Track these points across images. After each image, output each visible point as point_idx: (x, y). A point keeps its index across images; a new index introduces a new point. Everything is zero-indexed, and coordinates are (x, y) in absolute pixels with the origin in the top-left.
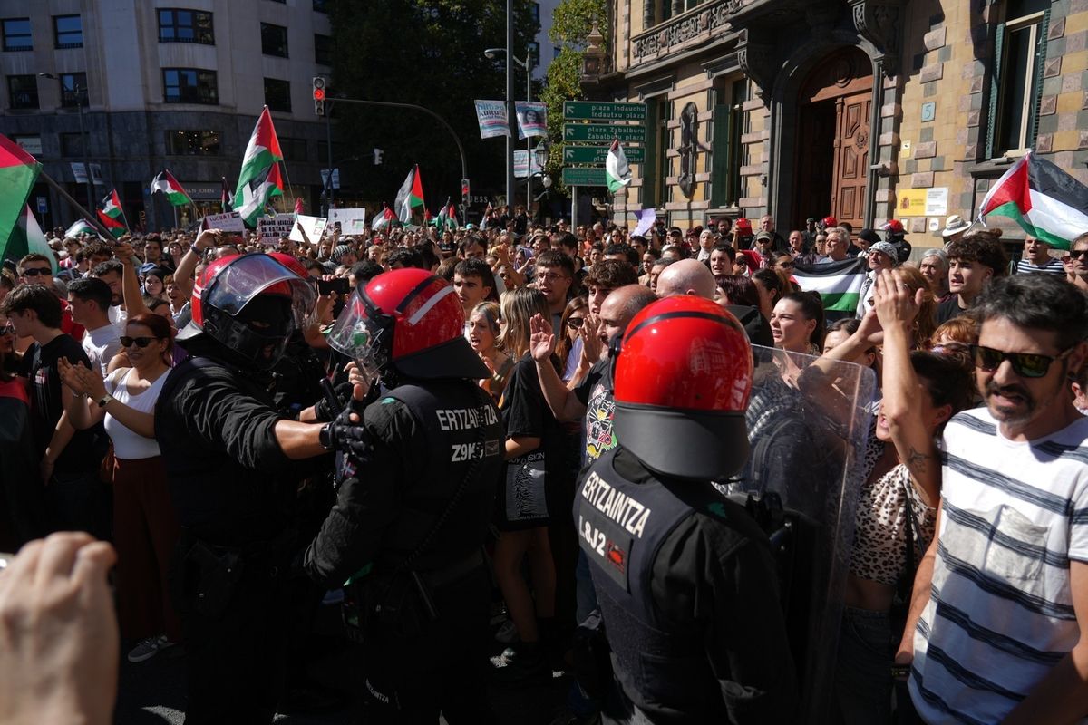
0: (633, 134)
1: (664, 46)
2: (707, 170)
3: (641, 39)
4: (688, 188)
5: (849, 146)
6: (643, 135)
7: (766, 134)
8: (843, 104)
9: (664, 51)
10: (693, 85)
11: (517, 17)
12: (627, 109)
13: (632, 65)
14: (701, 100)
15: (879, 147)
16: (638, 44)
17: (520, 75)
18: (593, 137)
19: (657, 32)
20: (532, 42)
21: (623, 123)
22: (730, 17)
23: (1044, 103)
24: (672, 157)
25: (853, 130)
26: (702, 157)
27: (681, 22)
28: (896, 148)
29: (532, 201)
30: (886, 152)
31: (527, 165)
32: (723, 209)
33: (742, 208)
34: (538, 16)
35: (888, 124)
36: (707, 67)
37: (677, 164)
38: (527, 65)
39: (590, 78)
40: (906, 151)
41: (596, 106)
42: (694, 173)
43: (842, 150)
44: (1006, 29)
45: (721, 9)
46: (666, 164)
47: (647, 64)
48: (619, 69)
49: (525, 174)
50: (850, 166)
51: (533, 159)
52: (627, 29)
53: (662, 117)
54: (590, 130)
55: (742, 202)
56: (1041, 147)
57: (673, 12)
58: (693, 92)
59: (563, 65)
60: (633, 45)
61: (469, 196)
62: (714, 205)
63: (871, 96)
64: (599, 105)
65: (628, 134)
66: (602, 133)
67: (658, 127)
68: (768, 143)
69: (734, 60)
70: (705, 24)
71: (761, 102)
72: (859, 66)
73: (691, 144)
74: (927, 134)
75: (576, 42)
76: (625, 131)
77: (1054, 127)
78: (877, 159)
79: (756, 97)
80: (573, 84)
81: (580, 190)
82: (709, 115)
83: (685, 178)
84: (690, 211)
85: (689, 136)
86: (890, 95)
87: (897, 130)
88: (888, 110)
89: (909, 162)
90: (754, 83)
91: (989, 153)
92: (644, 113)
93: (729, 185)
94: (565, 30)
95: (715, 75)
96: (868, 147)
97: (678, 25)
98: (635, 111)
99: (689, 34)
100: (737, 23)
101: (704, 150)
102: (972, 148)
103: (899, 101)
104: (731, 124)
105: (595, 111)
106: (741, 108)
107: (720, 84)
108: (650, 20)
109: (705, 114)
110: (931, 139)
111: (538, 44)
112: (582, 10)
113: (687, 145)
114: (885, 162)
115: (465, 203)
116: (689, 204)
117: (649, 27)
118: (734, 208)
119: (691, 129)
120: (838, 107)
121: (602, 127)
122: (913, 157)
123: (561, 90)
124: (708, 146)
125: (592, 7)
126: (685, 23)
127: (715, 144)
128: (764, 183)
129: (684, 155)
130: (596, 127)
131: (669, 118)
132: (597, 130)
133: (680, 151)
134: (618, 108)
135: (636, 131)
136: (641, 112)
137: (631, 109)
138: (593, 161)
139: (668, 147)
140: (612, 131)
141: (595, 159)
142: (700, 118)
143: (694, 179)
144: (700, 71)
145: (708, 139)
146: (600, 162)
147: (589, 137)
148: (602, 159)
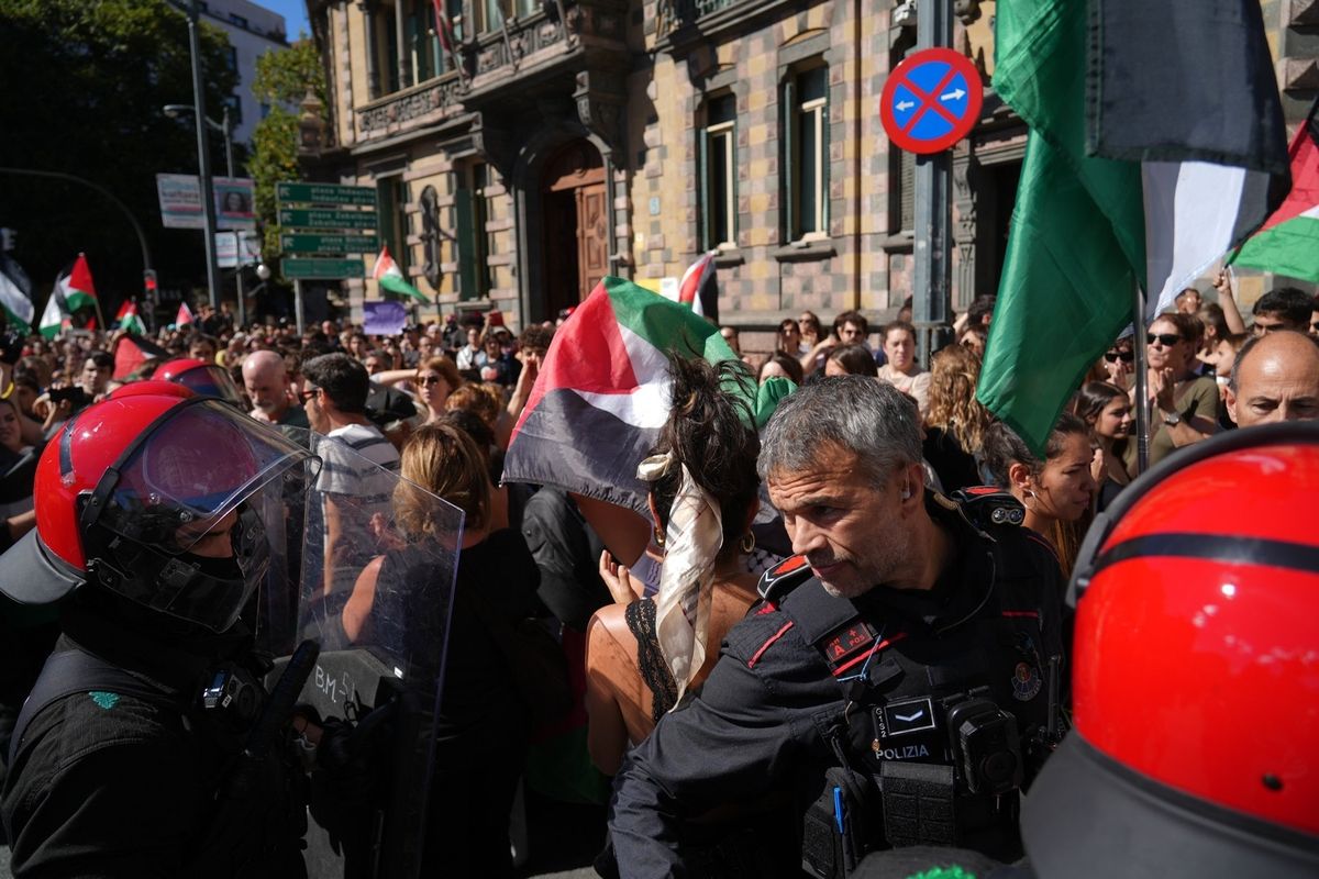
0: (363, 221)
1: (394, 120)
2: (453, 259)
3: (367, 111)
4: (434, 280)
5: (590, 235)
6: (376, 221)
7: (510, 222)
8: (582, 194)
9: (394, 127)
10: (429, 166)
11: (206, 63)
12: (354, 192)
13: (359, 139)
14: (440, 183)
15: (616, 239)
16: (364, 117)
17: (215, 140)
19: (384, 105)
20: (231, 95)
21: (353, 208)
22: (461, 98)
23: (741, 202)
24: (414, 245)
25: (593, 221)
26: (446, 246)
27: (411, 96)
28: (631, 239)
29: (245, 297)
30: (623, 243)
31: (234, 252)
32: (473, 302)
33: (493, 301)
34: (235, 61)
35: (622, 216)
36: (443, 148)
37: (419, 254)
38: (224, 128)
39: (308, 152)
40: (640, 242)
41: (316, 188)
42: (439, 262)
43: (586, 240)
44: (708, 134)
45: (453, 88)
46: (409, 253)
47: (376, 140)
48: (344, 144)
49: (233, 263)
50: (594, 257)
51: (243, 245)
52: (349, 98)
53: (399, 200)
54: (311, 215)
55: (493, 294)
56: (743, 242)
57: (402, 85)
58: (430, 174)
59: (275, 129)
60: (359, 118)
61: (156, 292)
62: (464, 298)
63: (604, 188)
64: (320, 187)
65: (358, 220)
66: (327, 219)
67: (396, 211)
68: (513, 232)
69: (469, 144)
70: (437, 101)
71: (501, 189)
72: (591, 159)
73: (433, 232)
74: (655, 227)
75: (289, 102)
76: (356, 217)
77: (749, 225)
78: (615, 250)
79: (497, 183)
80: (288, 153)
81: (305, 284)
82: (450, 200)
83: (430, 268)
84: (438, 304)
85: (431, 221)
86: (621, 188)
87: (630, 222)
88: (621, 202)
89: (643, 254)
90: (494, 170)
91: (706, 245)
92: (374, 198)
93: (477, 277)
94: (275, 86)
95: (454, 157)
96: (607, 240)
97: (408, 100)
98: (364, 195)
99: (421, 110)
100: (470, 105)
101: (449, 237)
102: (692, 241)
103: (629, 194)
104: (473, 212)
105: (316, 194)
106: (483, 193)
107: (459, 167)
108: (376, 90)
109: (446, 200)
110: (658, 232)
111: (238, 98)
112: (294, 64)
113: (429, 231)
114: (623, 254)
115: (152, 301)
116: (437, 297)
117: (376, 97)
118: (485, 301)
119: (432, 213)
120: (578, 197)
121: (326, 212)
122: (646, 249)
123: (273, 159)
124: (452, 233)
125: (307, 61)
126: (415, 98)
127: (459, 231)
128: (513, 273)
129: (426, 243)
130: (318, 212)
131: (406, 201)
132: (320, 216)
133: (422, 238)
134: (343, 192)
135: (366, 217)
136: (370, 197)
137: (358, 193)
138: (316, 250)
139: (408, 233)
140: (338, 216)
141: (320, 249)
142: (440, 203)
143: (440, 269)
144: (436, 151)
145: (452, 226)
146: (327, 251)
147: (310, 224)
148: (329, 248)
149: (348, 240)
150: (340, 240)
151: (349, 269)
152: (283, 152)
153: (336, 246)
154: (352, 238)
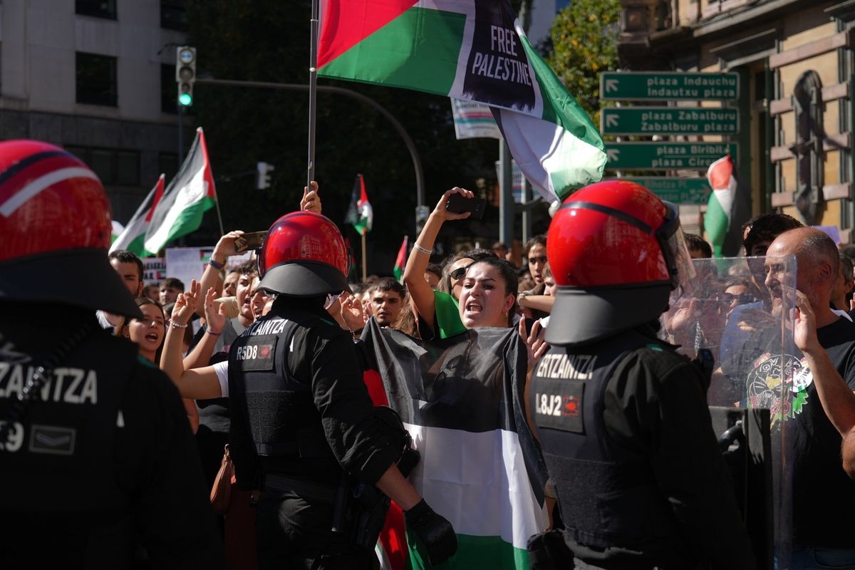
0: (717, 122)
2: (844, 178)
4: (812, 210)
6: (734, 122)
10: (812, 43)
12: (705, 82)
13: (706, 14)
14: (827, 67)
18: (651, 128)
21: (691, 104)
24: (781, 160)
26: (833, 160)
36: (836, 14)
37: (789, 174)
39: (633, 39)
41: (653, 78)
42: (821, 184)
46: (770, 173)
47: (731, 13)
48: (684, 23)
53: (760, 97)
54: (645, 117)
58: (812, 54)
64: (660, 77)
65: (709, 122)
66: (667, 122)
67: (754, 114)
73: (813, 139)
76: (703, 117)
80: (595, 50)
82: (842, 90)
83: (806, 194)
85: (810, 123)
92: (734, 88)
95: (849, 26)
101: (836, 146)
105: (653, 87)
109: (834, 89)
113: (807, 138)
119: (813, 113)
121: (665, 111)
124: (843, 140)
127: (854, 136)
129: (801, 157)
130: (654, 112)
131: (772, 98)
132: (657, 117)
133: (794, 149)
134: (691, 81)
135: (721, 117)
136: (728, 87)
137: (712, 83)
138: (650, 165)
139: (773, 144)
140: (681, 118)
141: (655, 163)
142: (826, 95)
143: (821, 194)
144: (824, 20)
145: (843, 128)
146: (664, 167)
147: (644, 129)
148: (667, 163)
149: (694, 150)
150: (683, 151)
151: (693, 191)
152: (589, 48)
153: (676, 159)
154: (699, 147)
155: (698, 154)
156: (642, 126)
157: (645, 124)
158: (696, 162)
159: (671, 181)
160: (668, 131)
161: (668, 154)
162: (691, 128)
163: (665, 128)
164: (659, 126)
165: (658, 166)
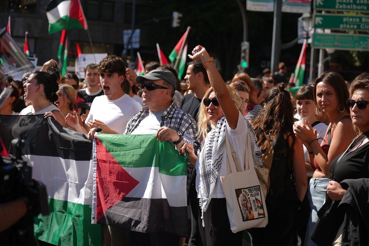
18: (341, 7)
54: (337, 0)
66: (350, 4)
132: (345, 1)
138: (339, 27)
140: (358, 2)
141: (342, 26)
146: (346, 28)
147: (337, 7)
148: (348, 26)
149: (364, 20)
150: (358, 20)
151: (361, 43)
153: (354, 25)
154: (367, 19)
155: (366, 22)
156: (336, 5)
157: (338, 4)
158: (364, 27)
159: (350, 36)
160: (350, 9)
161: (349, 22)
162: (363, 8)
163: (349, 7)
164: (346, 6)
165: (344, 28)
